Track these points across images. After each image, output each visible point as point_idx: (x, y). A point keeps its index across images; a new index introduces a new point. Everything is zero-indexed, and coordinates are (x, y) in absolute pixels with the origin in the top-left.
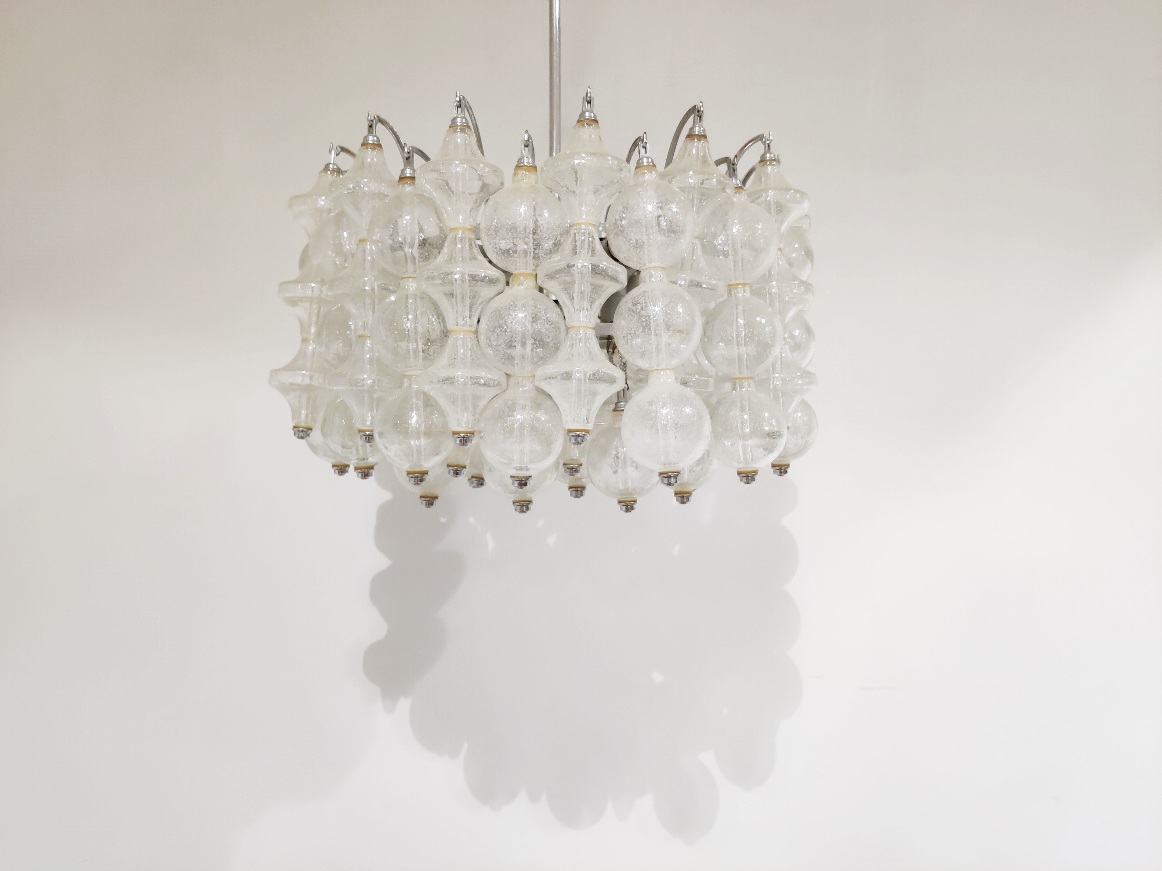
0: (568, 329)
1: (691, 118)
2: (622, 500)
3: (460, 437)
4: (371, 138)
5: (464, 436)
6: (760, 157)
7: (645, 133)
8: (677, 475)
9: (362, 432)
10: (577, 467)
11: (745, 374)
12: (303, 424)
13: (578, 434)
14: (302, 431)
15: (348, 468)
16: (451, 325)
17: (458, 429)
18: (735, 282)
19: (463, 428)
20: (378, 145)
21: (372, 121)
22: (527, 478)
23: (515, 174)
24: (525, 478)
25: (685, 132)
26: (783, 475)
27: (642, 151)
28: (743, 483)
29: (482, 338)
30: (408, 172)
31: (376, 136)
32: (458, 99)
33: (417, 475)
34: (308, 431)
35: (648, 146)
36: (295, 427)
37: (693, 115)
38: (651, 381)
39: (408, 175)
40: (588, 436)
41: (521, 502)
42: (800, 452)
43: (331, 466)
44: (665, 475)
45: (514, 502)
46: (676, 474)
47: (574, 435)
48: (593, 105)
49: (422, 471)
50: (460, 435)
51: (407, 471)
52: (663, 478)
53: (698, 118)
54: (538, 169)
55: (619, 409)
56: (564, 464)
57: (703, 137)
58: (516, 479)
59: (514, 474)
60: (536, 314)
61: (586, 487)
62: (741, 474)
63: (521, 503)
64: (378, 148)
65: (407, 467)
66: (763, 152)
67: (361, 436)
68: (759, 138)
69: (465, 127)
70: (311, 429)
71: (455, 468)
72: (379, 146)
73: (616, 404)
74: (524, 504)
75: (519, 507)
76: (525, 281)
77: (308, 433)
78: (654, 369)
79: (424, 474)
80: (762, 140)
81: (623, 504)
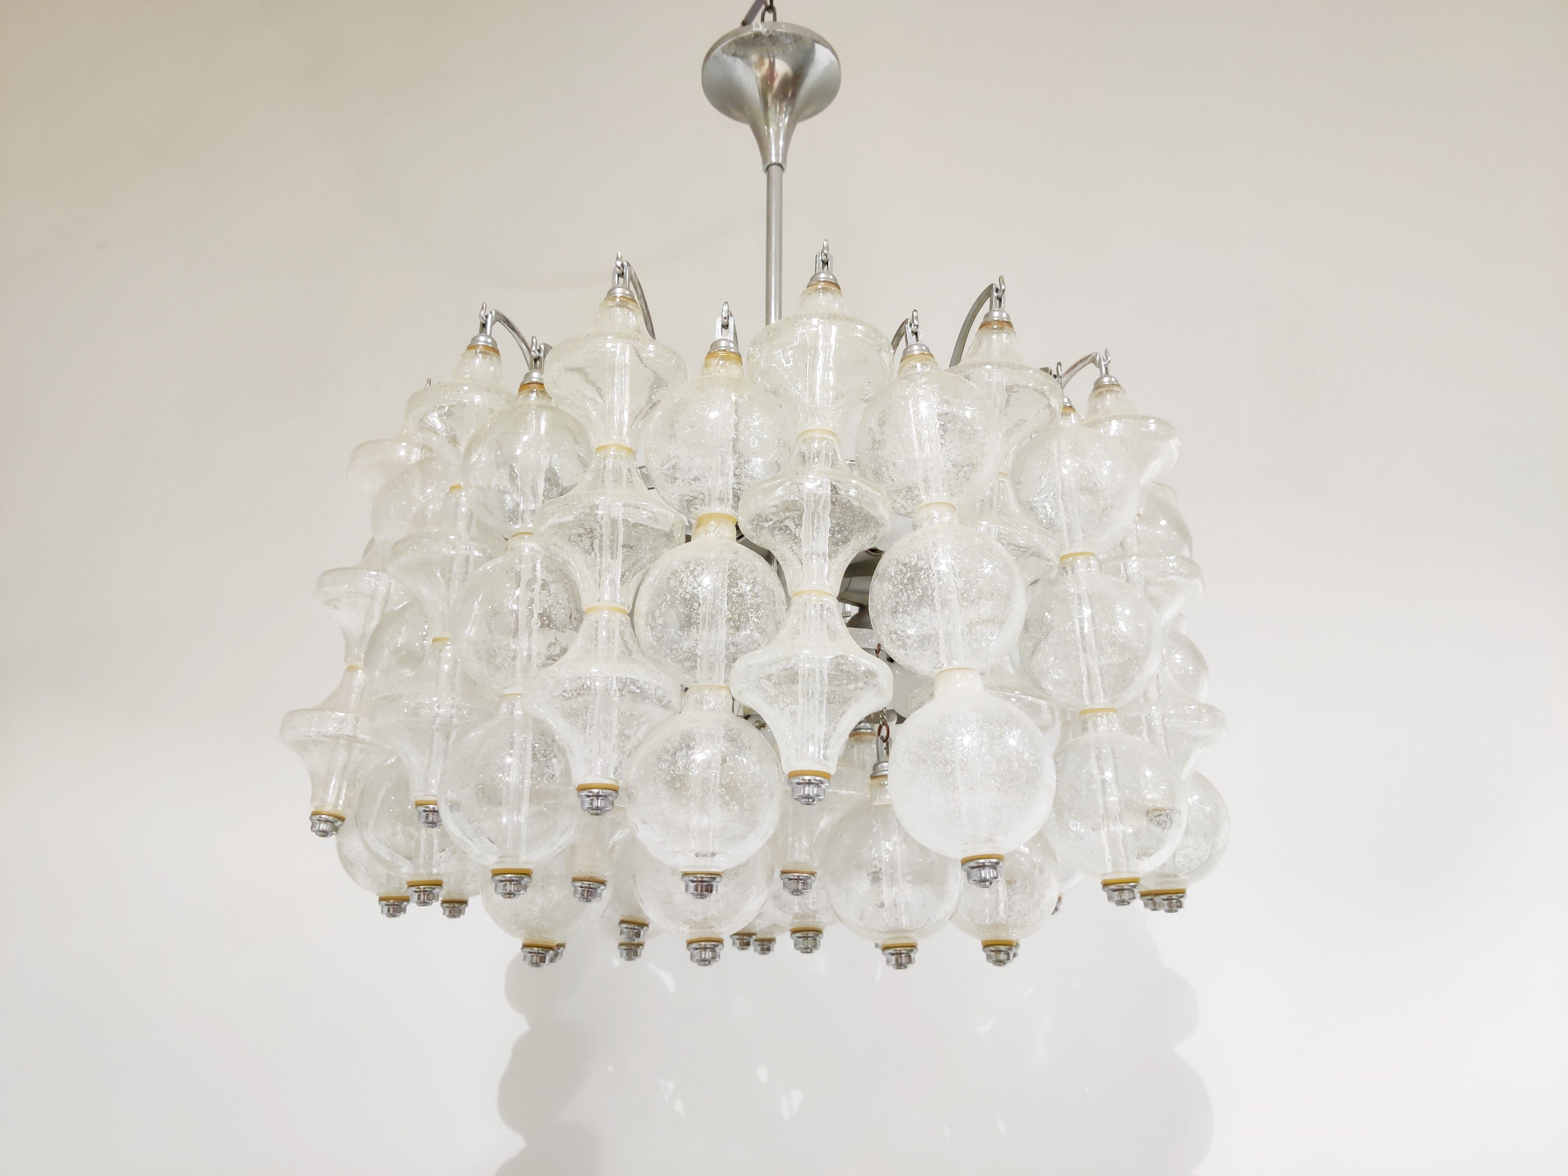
0: (788, 598)
1: (987, 304)
2: (890, 943)
3: (590, 794)
4: (482, 338)
5: (598, 793)
6: (1093, 383)
7: (915, 311)
8: (997, 863)
9: (421, 805)
10: (808, 878)
11: (1101, 701)
12: (329, 808)
13: (809, 780)
14: (327, 821)
15: (405, 903)
16: (586, 602)
17: (589, 780)
18: (1072, 551)
19: (597, 776)
20: (493, 350)
21: (487, 317)
22: (714, 876)
23: (706, 365)
24: (709, 876)
25: (979, 319)
26: (1176, 911)
27: (912, 339)
28: (1114, 904)
29: (640, 621)
30: (535, 376)
31: (490, 337)
32: (619, 264)
33: (510, 877)
34: (336, 822)
35: (920, 331)
36: (314, 814)
37: (989, 299)
38: (939, 691)
39: (534, 380)
40: (827, 784)
41: (702, 941)
42: (1201, 869)
43: (377, 898)
44: (973, 864)
45: (689, 943)
46: (994, 860)
47: (802, 781)
48: (832, 267)
49: (519, 869)
50: (591, 792)
51: (493, 871)
52: (969, 870)
53: (998, 301)
54: (744, 359)
55: (879, 774)
56: (783, 873)
57: (1006, 324)
58: (691, 878)
59: (689, 867)
60: (736, 571)
61: (824, 932)
62: (1110, 884)
63: (703, 943)
64: (492, 352)
65: (493, 861)
66: (1099, 376)
67: (419, 813)
68: (1091, 359)
69: (626, 301)
70: (342, 819)
71: (585, 882)
72: (496, 351)
73: (875, 767)
74: (708, 946)
75: (698, 951)
76: (718, 526)
77: (336, 824)
78: (944, 669)
79: (524, 876)
80: (1093, 361)
81: (891, 951)
